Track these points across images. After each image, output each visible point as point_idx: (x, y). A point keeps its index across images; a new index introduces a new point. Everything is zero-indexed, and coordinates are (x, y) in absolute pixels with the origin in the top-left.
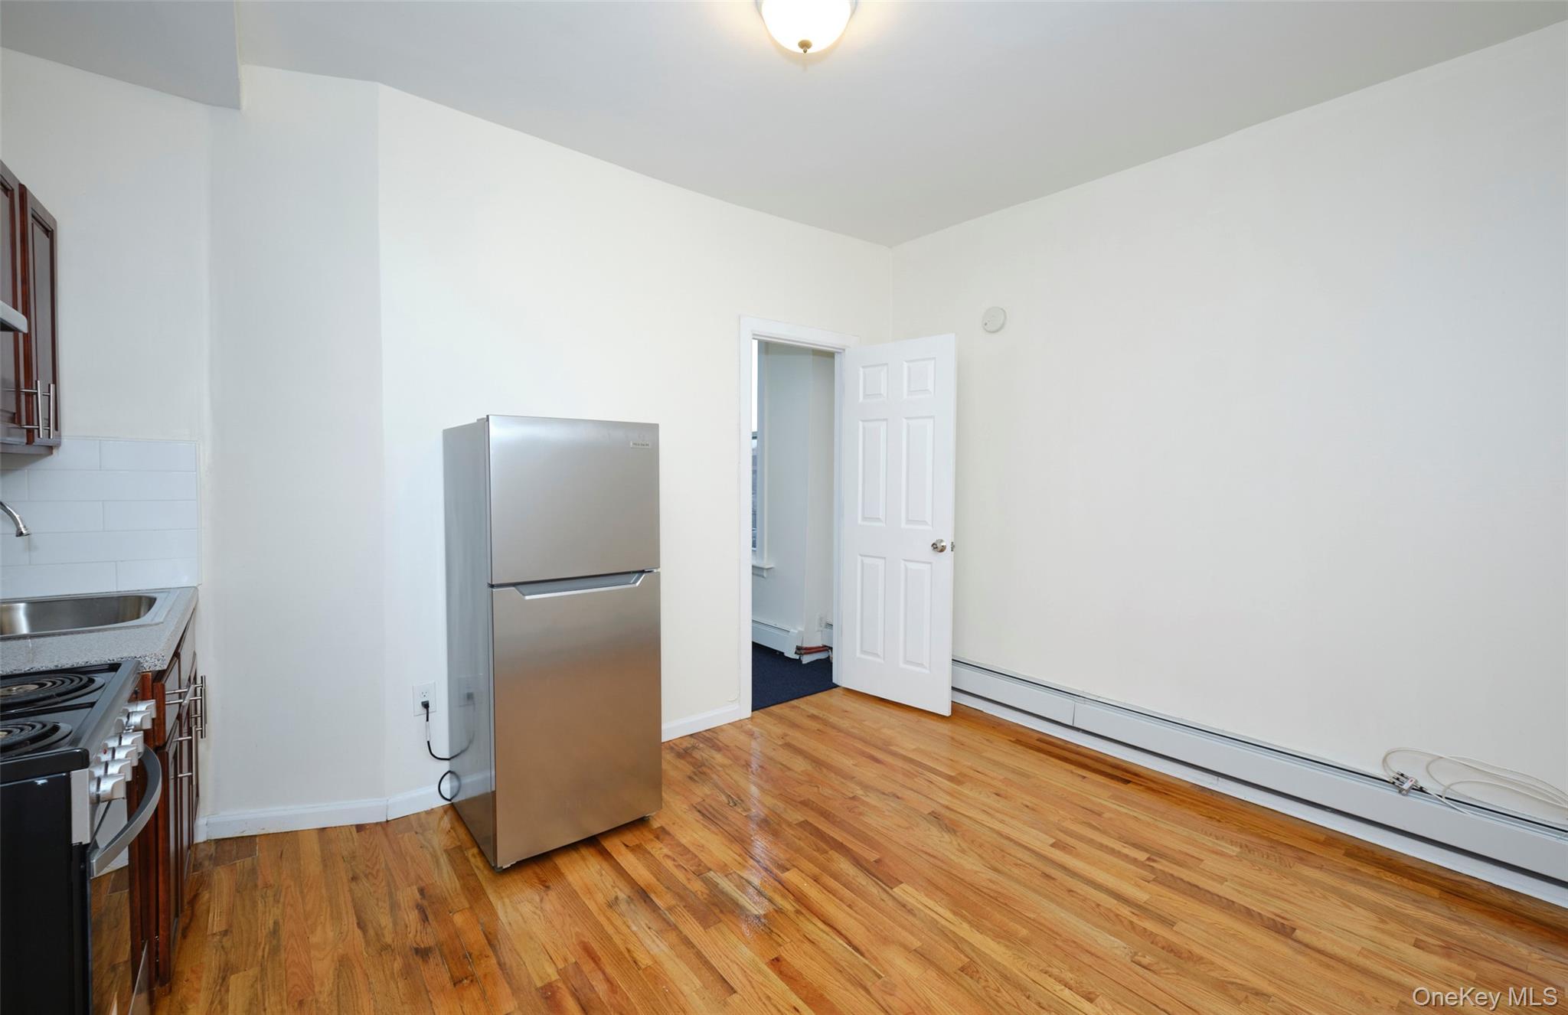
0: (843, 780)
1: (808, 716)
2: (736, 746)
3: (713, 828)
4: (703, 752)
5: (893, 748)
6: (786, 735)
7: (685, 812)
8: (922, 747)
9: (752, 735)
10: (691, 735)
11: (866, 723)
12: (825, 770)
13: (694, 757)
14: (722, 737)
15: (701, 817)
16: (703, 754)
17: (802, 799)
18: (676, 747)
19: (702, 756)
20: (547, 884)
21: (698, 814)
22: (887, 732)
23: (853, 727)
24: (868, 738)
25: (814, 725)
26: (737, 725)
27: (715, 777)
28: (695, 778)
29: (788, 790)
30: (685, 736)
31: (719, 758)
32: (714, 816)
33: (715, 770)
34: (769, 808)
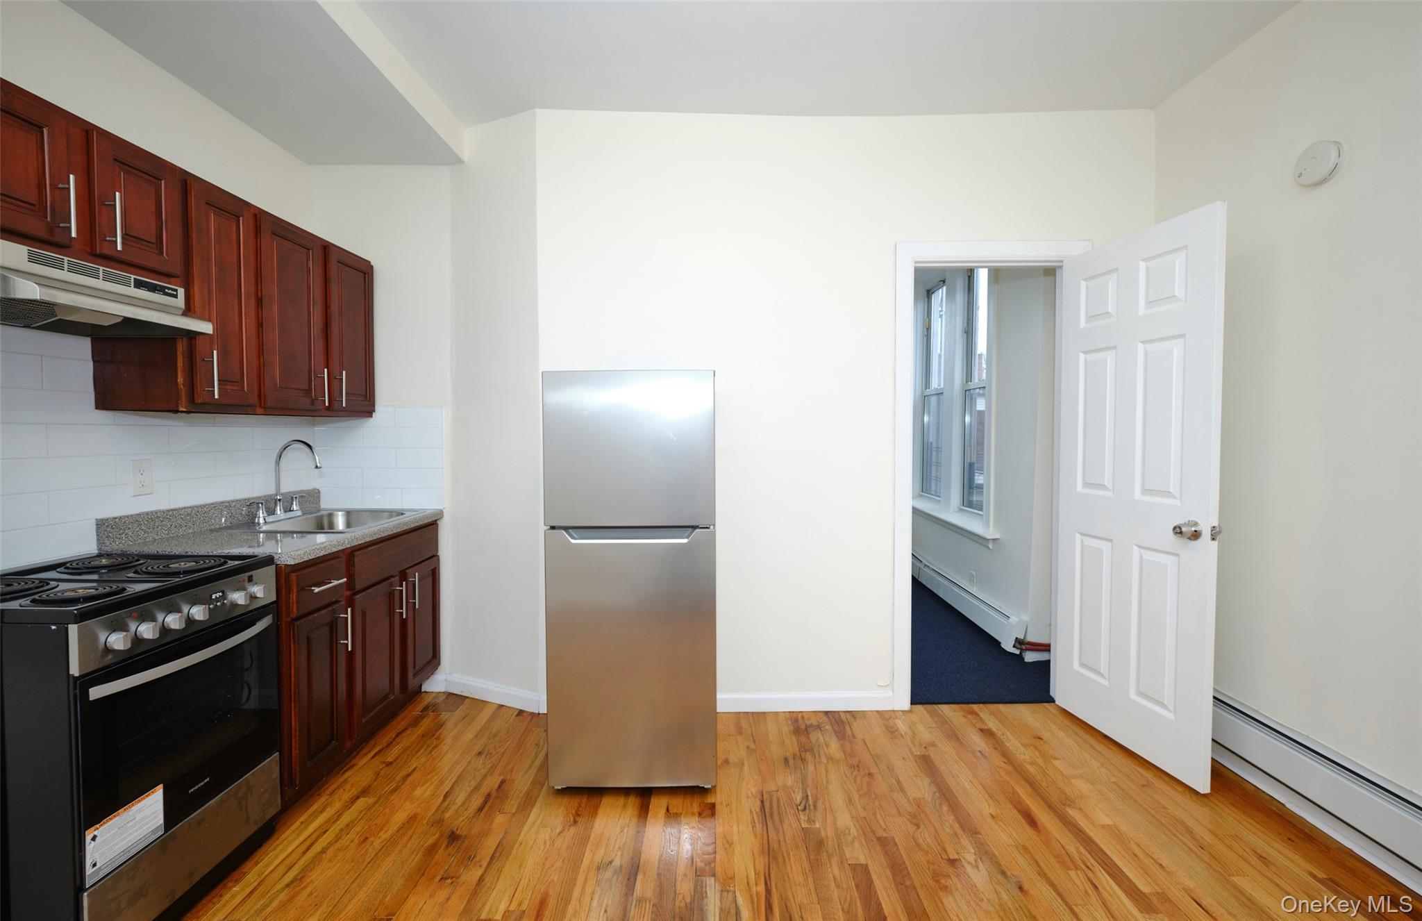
0: (959, 831)
1: (981, 730)
2: (864, 740)
3: (759, 827)
4: (822, 735)
5: (1072, 813)
6: (933, 745)
7: (748, 797)
8: (1124, 827)
9: (892, 733)
10: (827, 713)
11: (1055, 762)
12: (945, 808)
13: (809, 739)
14: (857, 728)
15: (758, 810)
16: (821, 738)
17: (885, 835)
18: (800, 721)
19: (818, 739)
20: (577, 819)
21: (759, 803)
22: (1081, 786)
23: (1032, 763)
24: (1044, 784)
25: (978, 741)
26: (886, 717)
27: (811, 767)
28: (791, 762)
29: (878, 816)
30: (822, 712)
31: (834, 747)
32: (772, 815)
33: (817, 759)
34: (836, 829)
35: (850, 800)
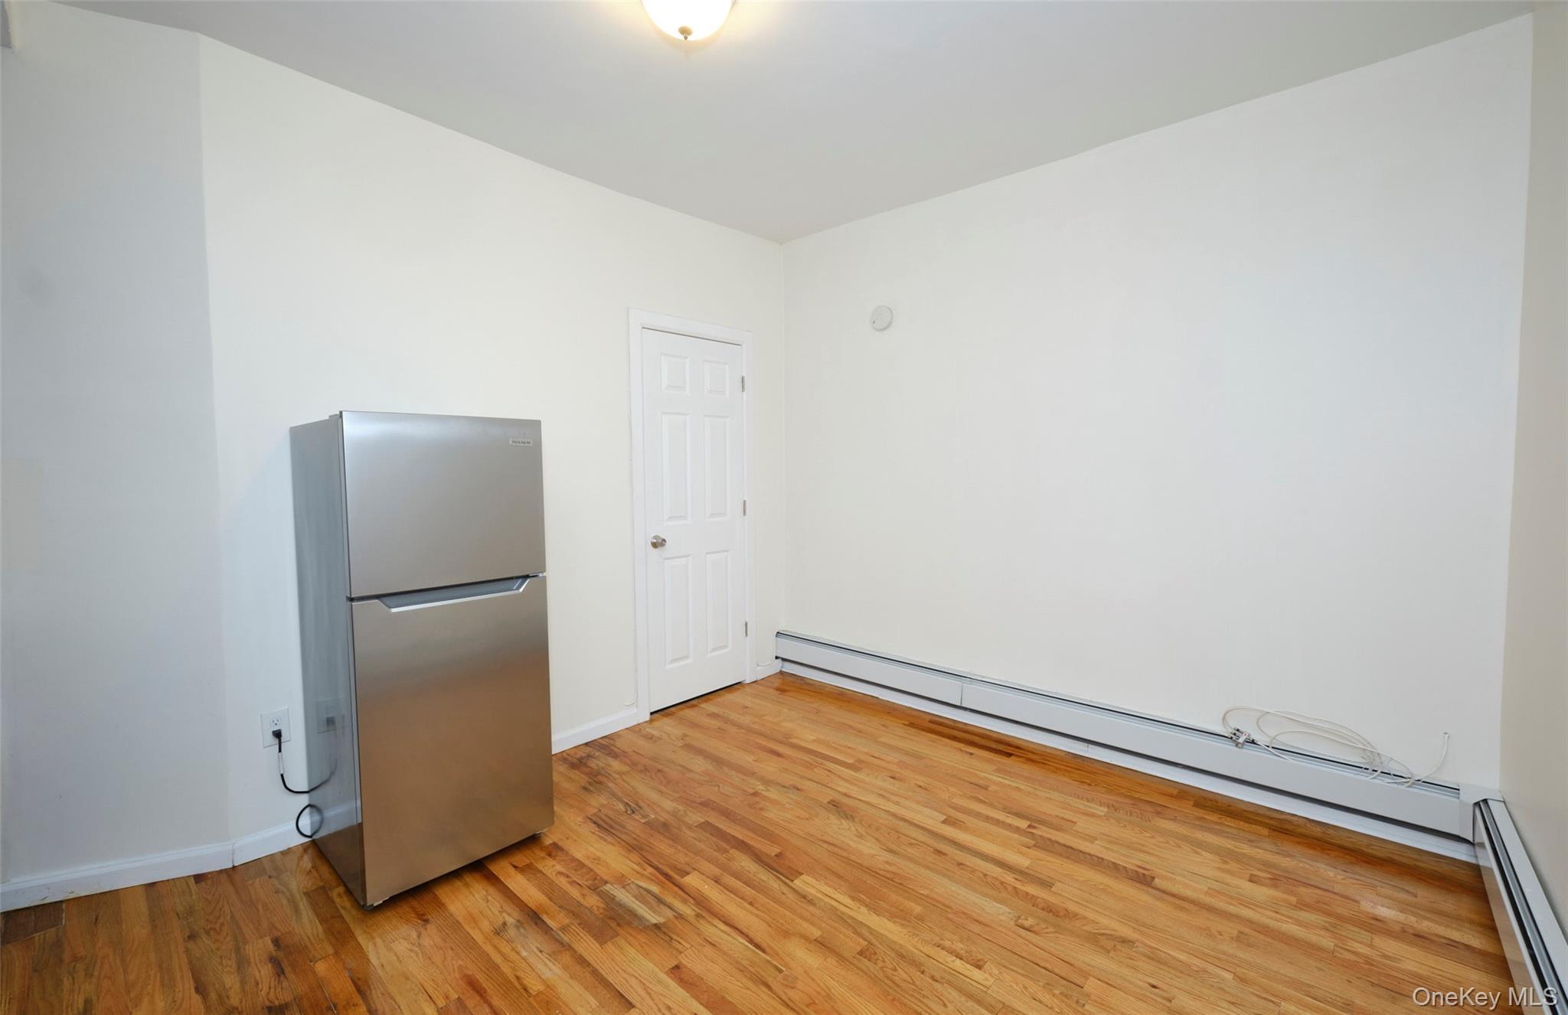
0: (744, 777)
1: (709, 715)
2: (634, 751)
3: (609, 839)
4: (598, 760)
5: (794, 741)
6: (685, 735)
7: (579, 825)
8: (822, 737)
9: (651, 738)
10: (586, 744)
11: (766, 718)
12: (725, 769)
13: (589, 767)
14: (618, 743)
15: (597, 829)
16: (598, 762)
17: (703, 800)
18: (569, 758)
19: (598, 765)
20: (425, 918)
21: (593, 825)
22: (788, 725)
23: (754, 723)
24: (769, 732)
25: (714, 723)
26: (635, 730)
27: (611, 785)
28: (591, 788)
29: (688, 792)
30: (581, 745)
31: (616, 765)
32: (612, 827)
33: (611, 778)
34: (668, 812)
35: (661, 792)
